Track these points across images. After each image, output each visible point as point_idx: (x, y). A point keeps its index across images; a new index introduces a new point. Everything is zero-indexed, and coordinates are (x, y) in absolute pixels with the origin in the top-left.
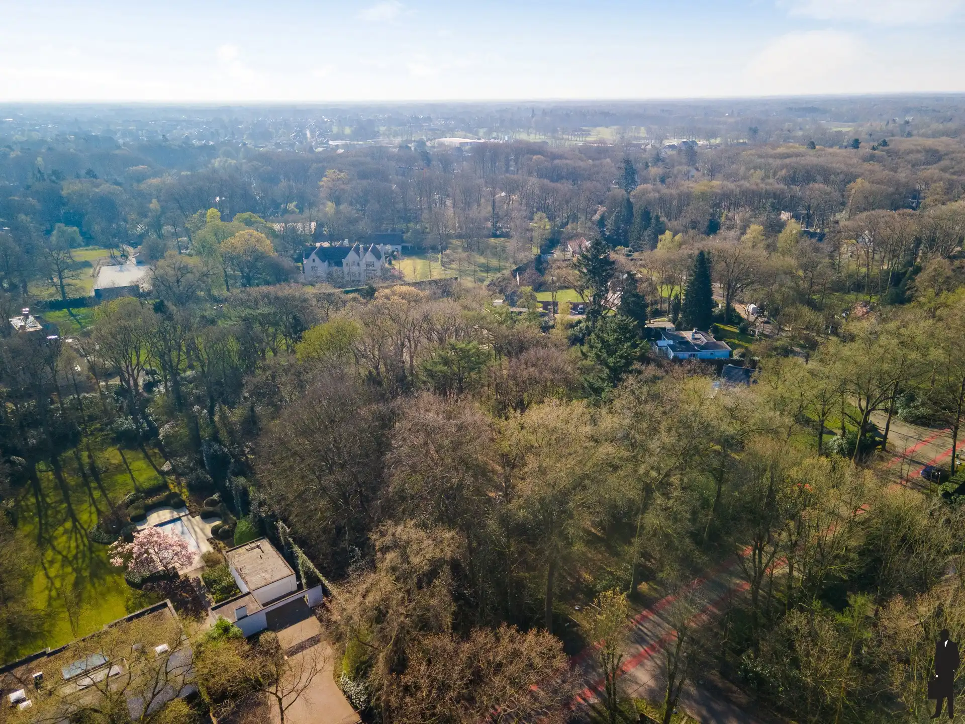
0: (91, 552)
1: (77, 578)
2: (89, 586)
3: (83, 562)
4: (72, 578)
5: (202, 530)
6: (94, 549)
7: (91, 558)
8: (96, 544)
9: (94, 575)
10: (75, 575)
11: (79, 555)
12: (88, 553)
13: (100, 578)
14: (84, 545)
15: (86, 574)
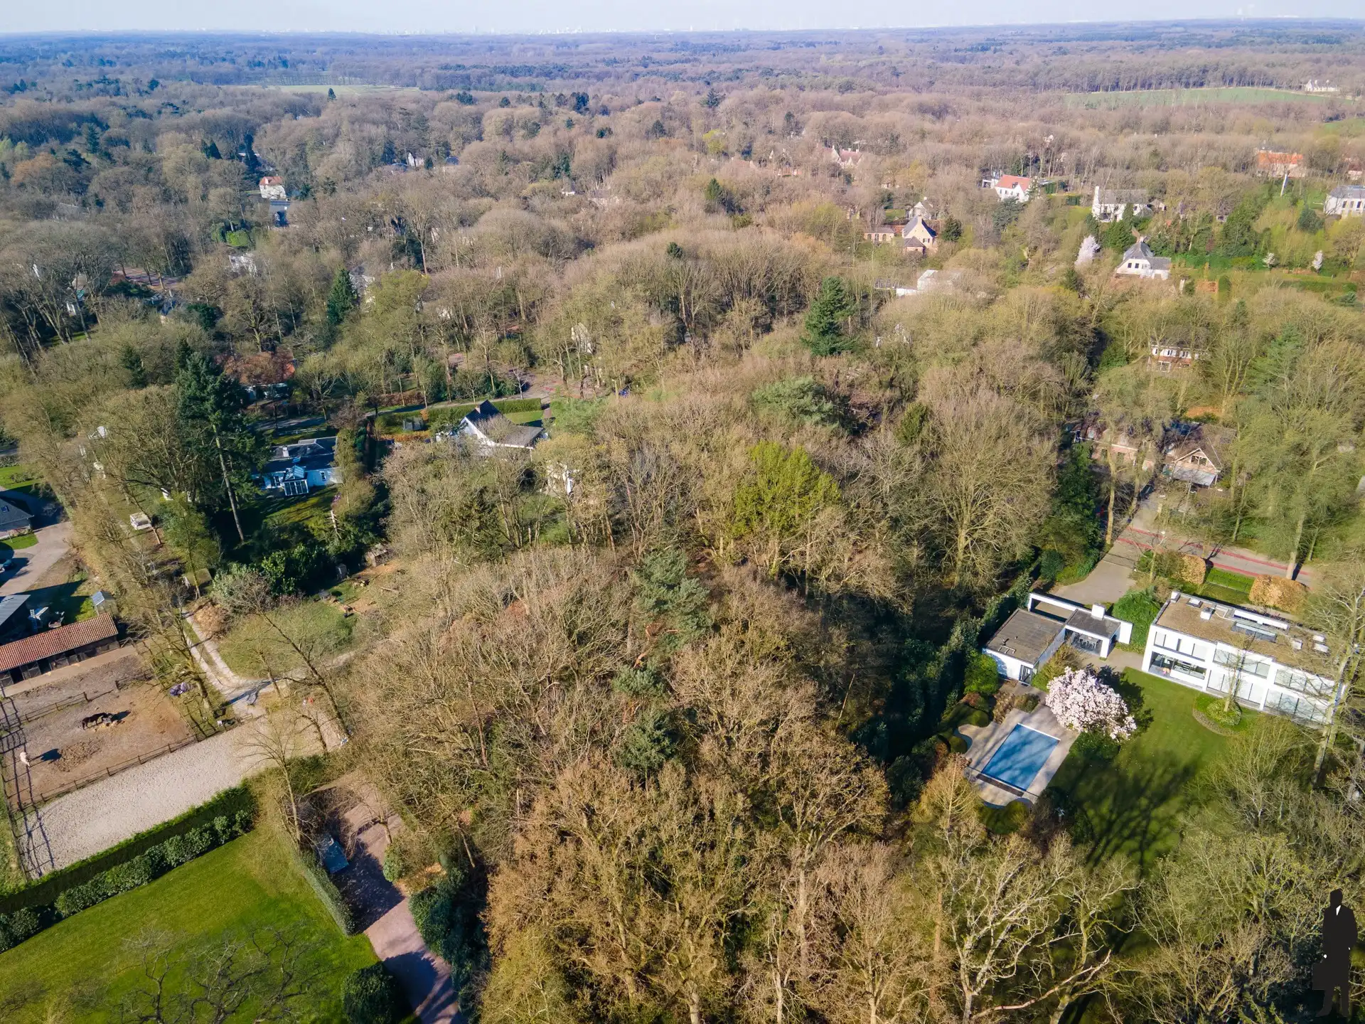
0: (1111, 824)
1: (1156, 806)
2: (1154, 784)
3: (1130, 820)
4: (1160, 811)
5: (987, 740)
6: (1105, 826)
7: (1119, 815)
8: (1097, 830)
9: (1139, 791)
10: (1154, 813)
11: (1126, 833)
12: (1116, 828)
13: (1137, 780)
14: (1108, 842)
15: (1144, 802)
